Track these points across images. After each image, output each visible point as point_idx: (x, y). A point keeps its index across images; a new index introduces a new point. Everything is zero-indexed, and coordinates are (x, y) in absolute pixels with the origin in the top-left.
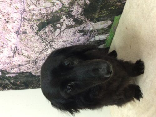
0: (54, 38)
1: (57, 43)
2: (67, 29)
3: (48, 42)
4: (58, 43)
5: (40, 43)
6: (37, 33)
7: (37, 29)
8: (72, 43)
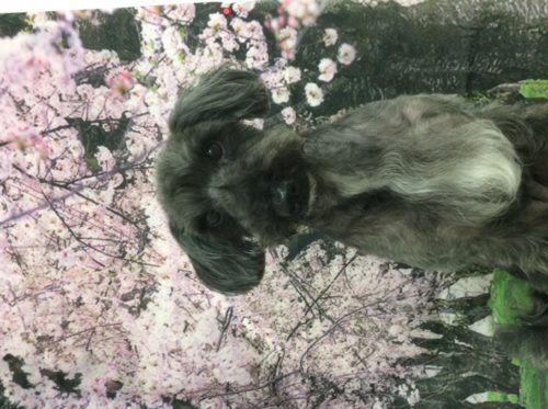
0: (329, 283)
1: (338, 303)
2: (361, 255)
3: (311, 298)
4: (341, 303)
5: (292, 301)
6: (284, 266)
7: (285, 255)
8: (382, 305)
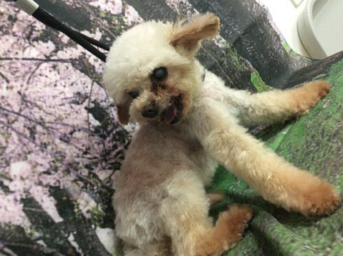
8: (39, 128)
